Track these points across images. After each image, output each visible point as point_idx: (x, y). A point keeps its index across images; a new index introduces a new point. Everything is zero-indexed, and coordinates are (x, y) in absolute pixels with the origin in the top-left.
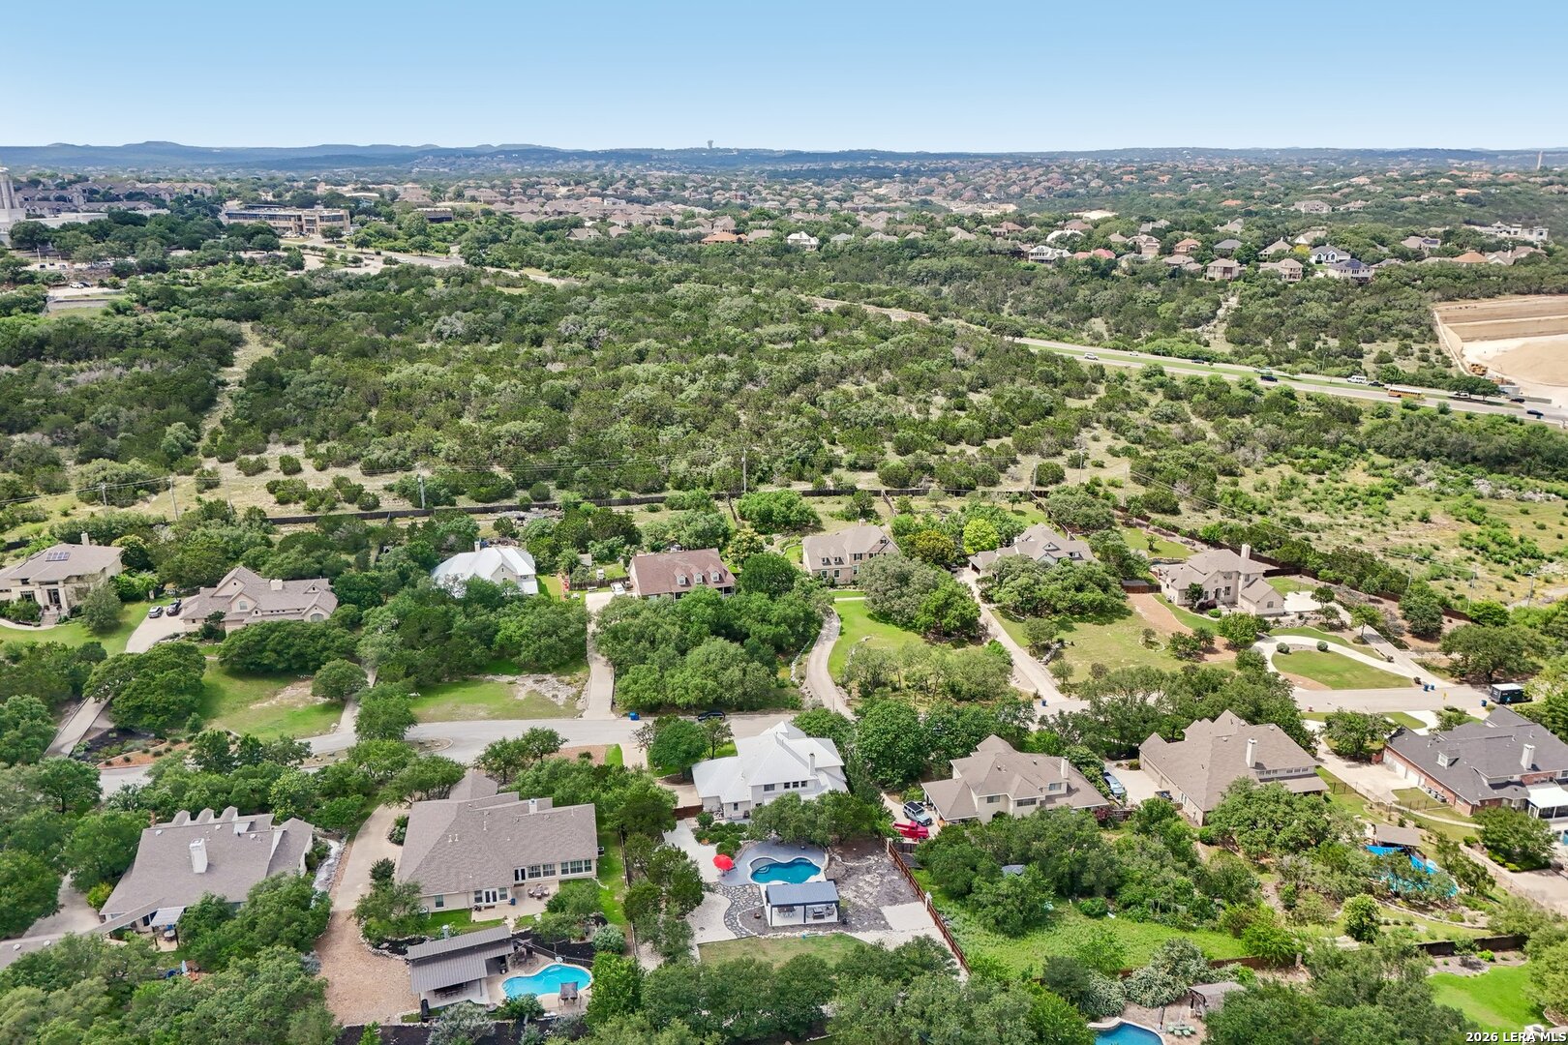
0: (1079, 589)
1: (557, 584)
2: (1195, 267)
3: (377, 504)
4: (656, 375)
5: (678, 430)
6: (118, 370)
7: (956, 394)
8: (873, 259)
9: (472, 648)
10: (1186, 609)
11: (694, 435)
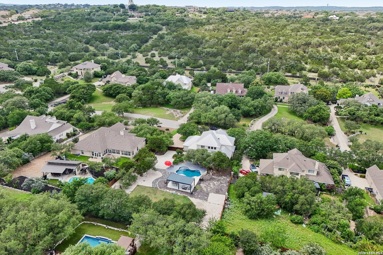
0: (378, 115)
1: (196, 89)
3: (167, 65)
4: (256, 40)
5: (255, 55)
6: (131, 33)
7: (361, 54)
8: (356, 23)
9: (159, 98)
11: (259, 56)
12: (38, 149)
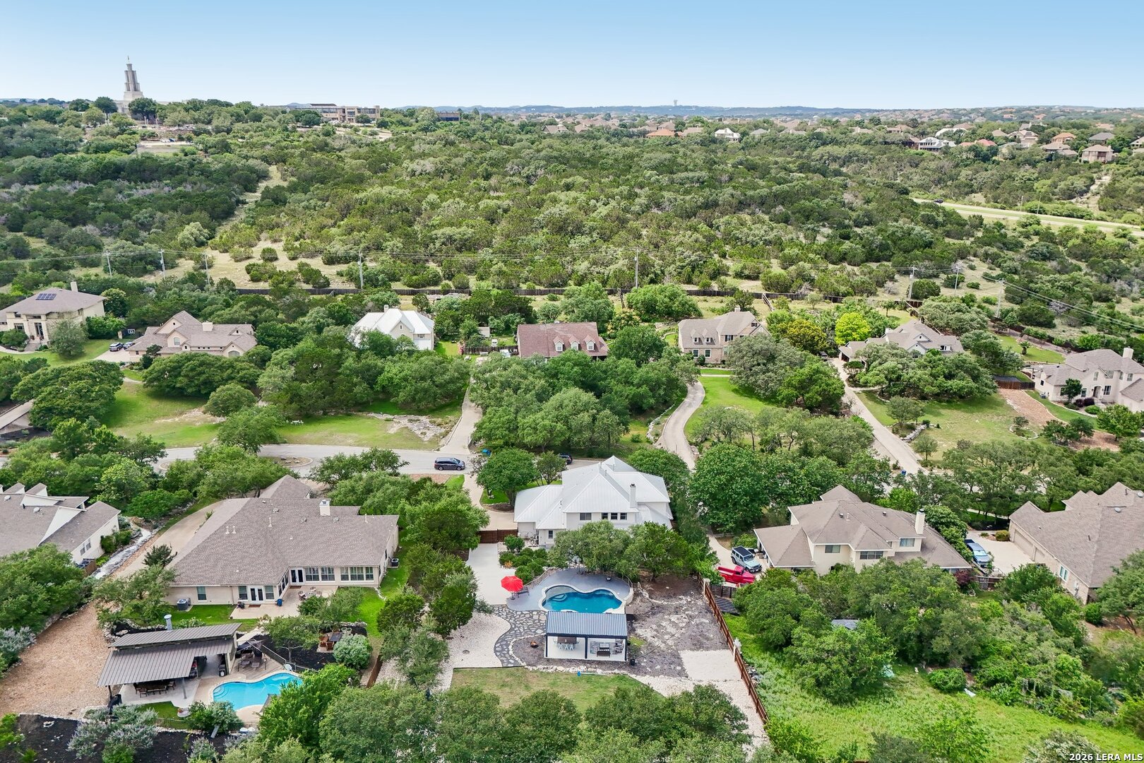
0: (949, 376)
1: (452, 349)
2: (1070, 153)
3: (328, 283)
4: (575, 199)
5: (586, 240)
6: (166, 189)
7: (841, 226)
8: (784, 147)
9: (355, 385)
10: (1062, 405)
11: (599, 242)
12: (39, 606)
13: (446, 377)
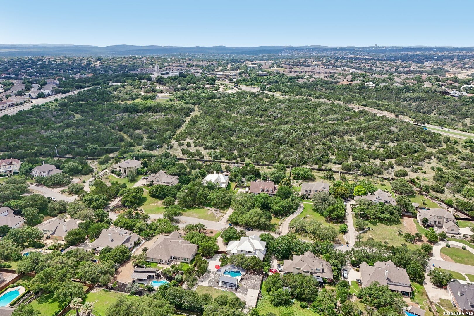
0: (383, 213)
1: (233, 186)
3: (203, 158)
4: (287, 129)
5: (285, 146)
6: (163, 116)
8: (391, 92)
9: (201, 199)
10: (422, 226)
11: (289, 147)
12: (121, 259)
13: (226, 199)
